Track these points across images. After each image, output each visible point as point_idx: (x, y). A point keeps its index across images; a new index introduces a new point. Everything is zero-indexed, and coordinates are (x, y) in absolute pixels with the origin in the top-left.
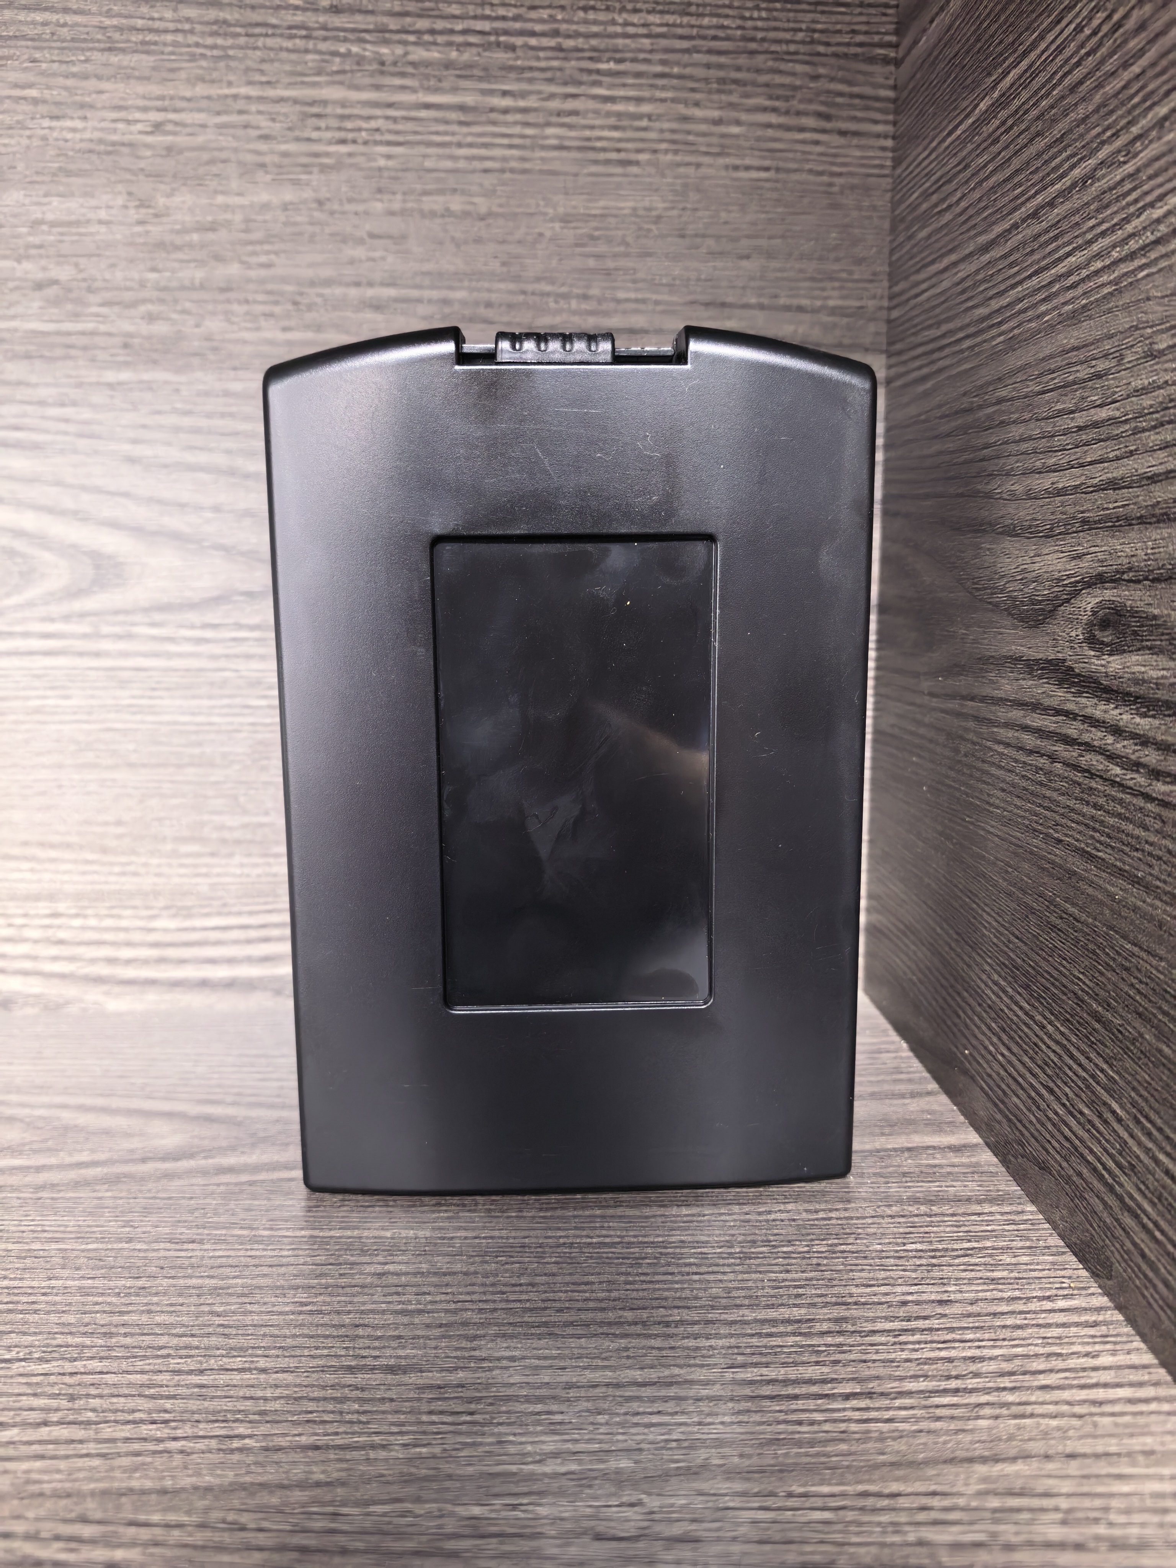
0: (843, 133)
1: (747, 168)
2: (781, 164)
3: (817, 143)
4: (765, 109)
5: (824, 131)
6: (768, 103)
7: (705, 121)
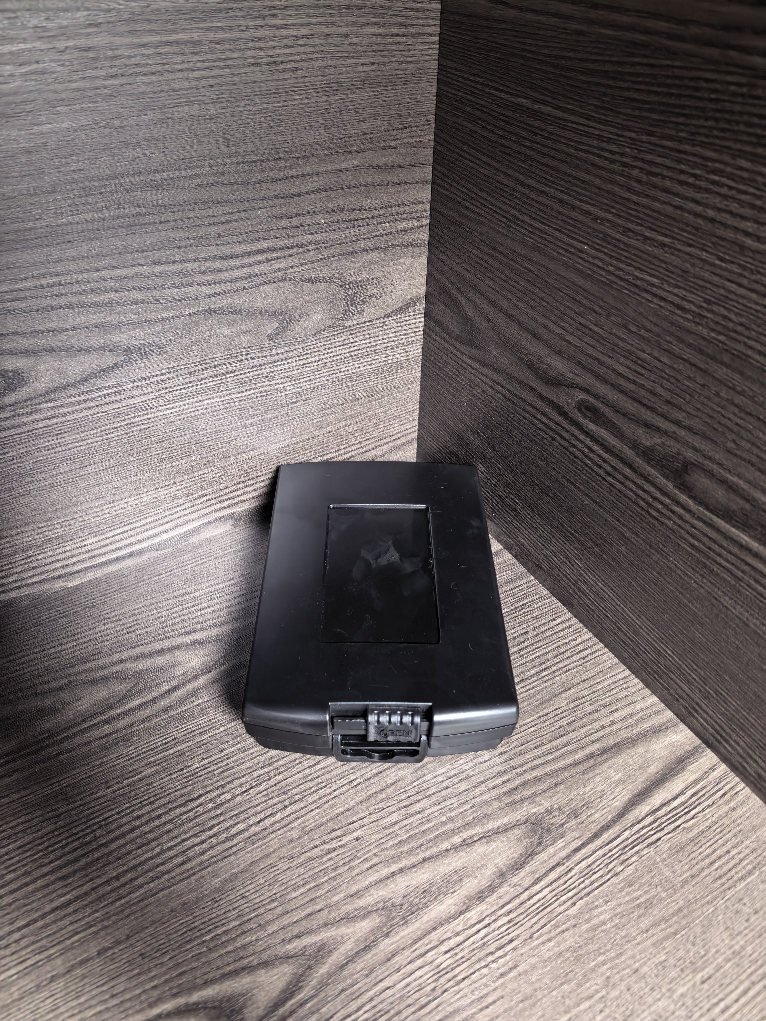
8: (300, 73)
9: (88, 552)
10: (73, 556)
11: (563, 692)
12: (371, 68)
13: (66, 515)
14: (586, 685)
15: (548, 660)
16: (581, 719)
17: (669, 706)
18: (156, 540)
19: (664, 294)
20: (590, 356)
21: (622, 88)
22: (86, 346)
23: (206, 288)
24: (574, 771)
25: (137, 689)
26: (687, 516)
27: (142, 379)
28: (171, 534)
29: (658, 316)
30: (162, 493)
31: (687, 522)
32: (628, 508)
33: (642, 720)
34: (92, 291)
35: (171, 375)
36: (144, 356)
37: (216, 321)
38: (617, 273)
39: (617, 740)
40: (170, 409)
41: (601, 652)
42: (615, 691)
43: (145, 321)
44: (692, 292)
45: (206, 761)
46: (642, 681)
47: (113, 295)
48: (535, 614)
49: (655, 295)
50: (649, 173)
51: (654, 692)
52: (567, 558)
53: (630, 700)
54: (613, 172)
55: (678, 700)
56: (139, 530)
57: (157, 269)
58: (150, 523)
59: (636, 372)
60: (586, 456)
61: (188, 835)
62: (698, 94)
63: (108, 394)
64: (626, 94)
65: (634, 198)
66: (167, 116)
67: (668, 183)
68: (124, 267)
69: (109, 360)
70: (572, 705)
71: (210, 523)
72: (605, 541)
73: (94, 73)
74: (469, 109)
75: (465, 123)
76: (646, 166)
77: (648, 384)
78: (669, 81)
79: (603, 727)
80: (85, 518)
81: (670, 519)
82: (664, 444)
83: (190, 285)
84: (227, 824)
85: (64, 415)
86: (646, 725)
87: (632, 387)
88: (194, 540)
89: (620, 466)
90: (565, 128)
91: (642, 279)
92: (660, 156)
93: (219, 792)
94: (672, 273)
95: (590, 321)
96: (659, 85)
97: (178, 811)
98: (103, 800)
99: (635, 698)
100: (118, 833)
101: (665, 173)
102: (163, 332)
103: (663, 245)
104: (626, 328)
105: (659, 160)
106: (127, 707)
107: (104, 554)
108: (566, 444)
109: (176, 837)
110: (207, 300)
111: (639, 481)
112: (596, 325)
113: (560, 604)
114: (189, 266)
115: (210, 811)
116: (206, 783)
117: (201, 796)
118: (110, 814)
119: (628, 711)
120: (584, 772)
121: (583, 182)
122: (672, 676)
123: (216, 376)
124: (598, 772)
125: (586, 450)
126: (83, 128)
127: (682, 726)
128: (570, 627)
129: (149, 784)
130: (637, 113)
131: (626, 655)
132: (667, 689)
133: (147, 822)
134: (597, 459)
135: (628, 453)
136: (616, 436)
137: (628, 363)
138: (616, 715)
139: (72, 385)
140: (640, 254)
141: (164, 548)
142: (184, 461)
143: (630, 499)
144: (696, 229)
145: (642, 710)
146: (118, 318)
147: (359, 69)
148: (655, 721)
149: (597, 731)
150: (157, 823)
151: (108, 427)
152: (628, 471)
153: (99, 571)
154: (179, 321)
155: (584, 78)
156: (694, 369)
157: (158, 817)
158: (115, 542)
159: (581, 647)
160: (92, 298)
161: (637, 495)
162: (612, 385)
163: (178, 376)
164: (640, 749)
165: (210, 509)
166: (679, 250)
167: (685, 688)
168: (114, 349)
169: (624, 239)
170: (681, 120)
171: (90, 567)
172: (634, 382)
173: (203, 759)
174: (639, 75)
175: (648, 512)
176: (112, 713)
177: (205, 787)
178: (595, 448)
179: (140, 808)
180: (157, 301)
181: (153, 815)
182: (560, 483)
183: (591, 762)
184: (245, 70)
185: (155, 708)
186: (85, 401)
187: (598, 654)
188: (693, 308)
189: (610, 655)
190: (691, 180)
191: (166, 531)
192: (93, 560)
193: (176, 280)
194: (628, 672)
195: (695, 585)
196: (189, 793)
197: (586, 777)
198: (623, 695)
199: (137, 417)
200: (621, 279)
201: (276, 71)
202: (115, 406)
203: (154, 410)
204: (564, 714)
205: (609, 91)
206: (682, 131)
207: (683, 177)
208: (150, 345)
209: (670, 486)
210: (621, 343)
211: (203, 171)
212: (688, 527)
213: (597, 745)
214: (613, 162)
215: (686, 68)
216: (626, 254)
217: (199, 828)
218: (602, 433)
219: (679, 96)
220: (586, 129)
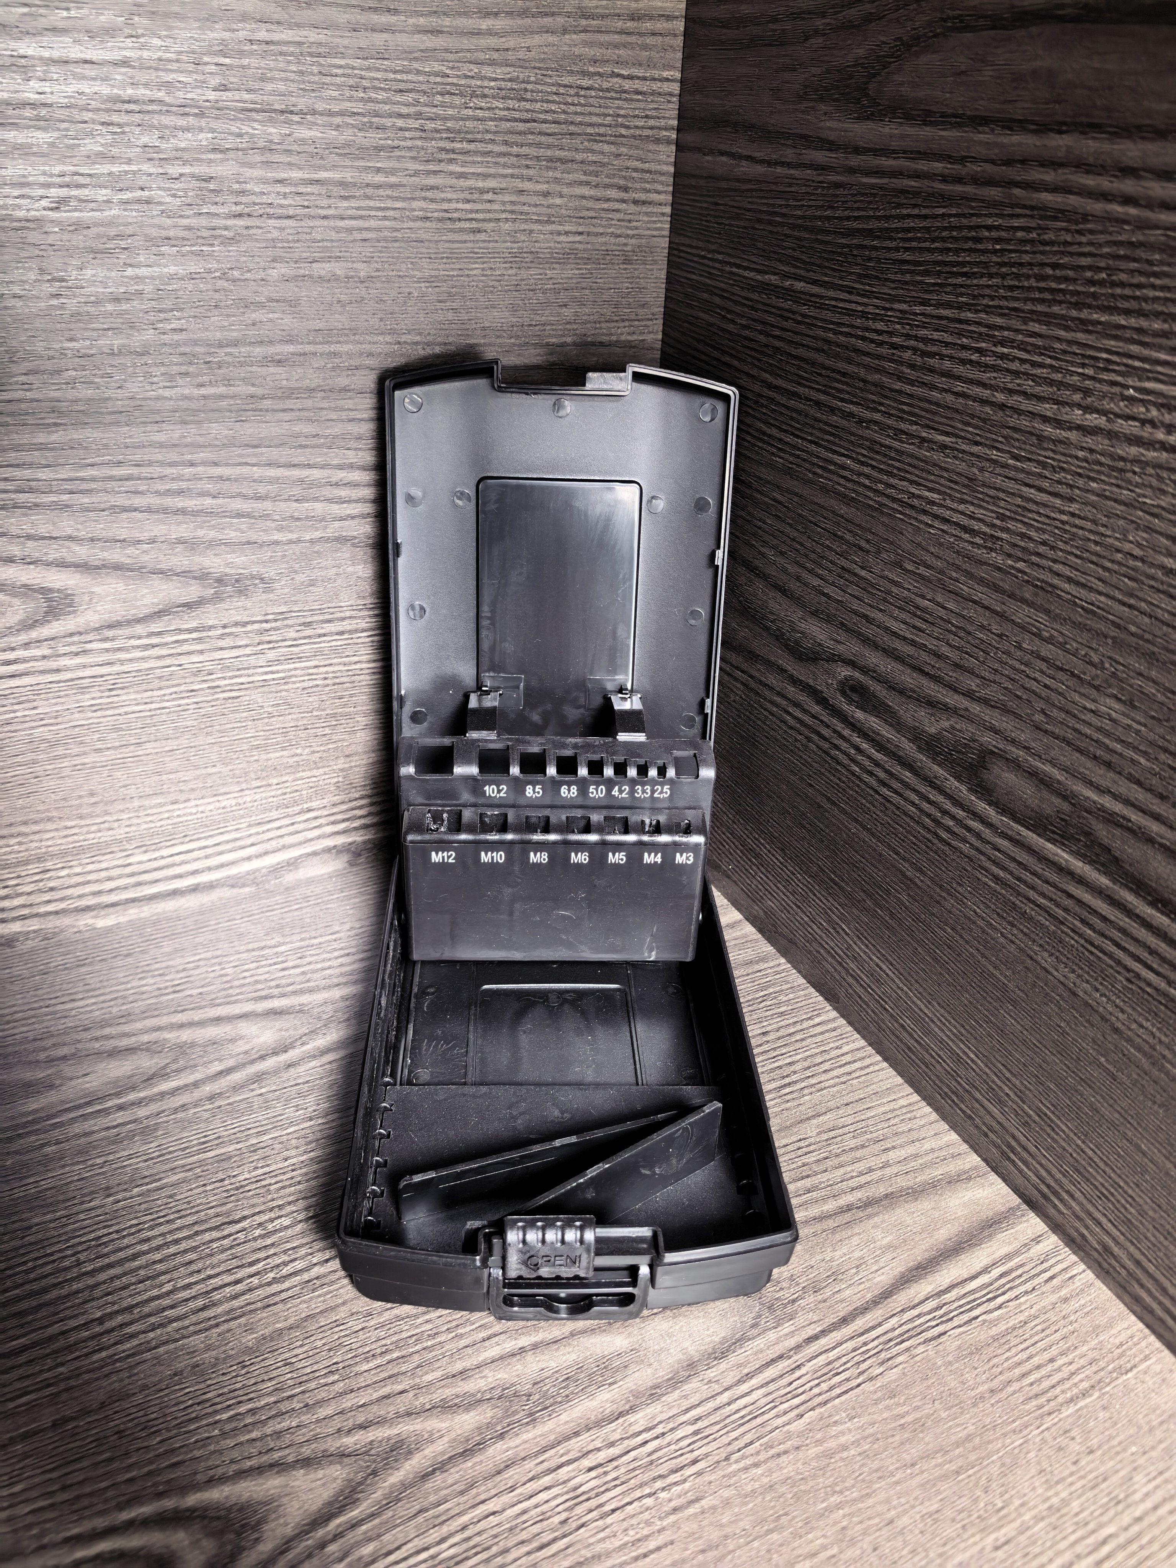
0: (635, 202)
1: (567, 233)
2: (592, 229)
3: (617, 211)
4: (581, 183)
5: (623, 201)
6: (584, 178)
7: (537, 193)
8: (482, 236)
9: (132, 875)
10: (110, 879)
11: (814, 1117)
12: (578, 238)
13: (107, 813)
14: (849, 1110)
15: (795, 1073)
16: (837, 1156)
17: (975, 1148)
18: (233, 871)
19: (947, 514)
20: (856, 613)
21: (889, 249)
22: (163, 566)
23: (336, 506)
24: (819, 1227)
25: (174, 1067)
26: (987, 833)
27: (236, 624)
28: (255, 864)
29: (941, 544)
30: (248, 799)
31: (989, 843)
32: (909, 832)
33: (932, 1164)
34: (180, 492)
35: (278, 624)
36: (242, 592)
37: (347, 555)
38: (888, 491)
39: (890, 1190)
40: (272, 672)
41: (877, 1068)
42: (893, 1122)
43: (249, 543)
44: (980, 507)
45: (260, 1171)
46: (936, 1110)
47: (208, 501)
48: (782, 1009)
49: (936, 517)
50: (924, 354)
51: (954, 1127)
52: (830, 922)
53: (915, 1135)
54: (879, 357)
55: (986, 1135)
56: (209, 851)
57: (272, 472)
58: (228, 842)
59: (914, 627)
60: (853, 760)
61: (217, 1270)
62: (979, 246)
63: (186, 640)
64: (894, 255)
65: (908, 388)
66: (302, 272)
67: (947, 364)
68: (227, 465)
69: (193, 591)
70: (825, 1136)
71: (315, 854)
72: (880, 887)
73: (214, 209)
74: (705, 296)
75: (701, 315)
76: (921, 345)
77: (931, 644)
78: (945, 234)
79: (870, 1170)
80: (135, 821)
81: (964, 841)
82: (953, 728)
83: (316, 499)
84: (277, 1260)
85: (122, 662)
86: (937, 1172)
87: (909, 650)
88: (290, 878)
89: (897, 769)
90: (822, 307)
91: (919, 497)
92: (937, 330)
93: (272, 1215)
94: (956, 483)
95: (856, 563)
96: (933, 241)
97: (207, 1236)
98: (99, 1211)
99: (923, 1134)
100: (112, 1258)
101: (944, 351)
102: (272, 560)
103: (944, 447)
104: (901, 567)
105: (936, 335)
106: (156, 1090)
107: (157, 881)
108: (826, 746)
109: (199, 1271)
110: (337, 524)
111: (923, 789)
112: (862, 568)
113: (821, 998)
114: (316, 474)
115: (255, 1239)
116: (255, 1201)
117: (245, 1218)
118: (105, 1231)
119: (911, 1150)
120: (834, 1230)
121: (844, 374)
122: (978, 1095)
123: (342, 633)
124: (857, 1230)
125: (853, 751)
126: (192, 277)
127: (993, 1177)
128: (834, 1029)
129: (171, 1196)
130: (908, 277)
131: (913, 1071)
132: (970, 1117)
133: (158, 1248)
134: (867, 763)
135: (908, 747)
136: (891, 725)
137: (903, 616)
138: (892, 1155)
139: (139, 621)
140: (915, 462)
141: (244, 885)
142: (285, 753)
143: (912, 818)
144: (984, 420)
145: (932, 1150)
146: (212, 534)
147: (562, 238)
148: (953, 1167)
149: (861, 1174)
150: (172, 1249)
151: (182, 688)
152: (907, 775)
153: (145, 908)
154: (297, 548)
155: (844, 241)
156: (987, 613)
157: (177, 1242)
158: (173, 865)
159: (848, 1058)
160: (179, 502)
161: (921, 811)
162: (884, 650)
163: (287, 626)
164: (925, 1205)
165: (316, 833)
166: (963, 452)
167: (995, 1111)
168: (202, 577)
169: (896, 444)
170: (960, 280)
171: (133, 900)
172: (913, 643)
173: (256, 1168)
174: (909, 230)
175: (935, 834)
176: (132, 1096)
177: (253, 1206)
178: (865, 746)
179: (152, 1228)
180: (266, 517)
181: (169, 1238)
182: (820, 806)
183: (847, 1217)
184: (411, 224)
185: (197, 1094)
186: (154, 646)
187: (871, 1069)
188: (985, 529)
189: (891, 1072)
190: (975, 357)
191: (249, 858)
192: (139, 888)
193: (297, 491)
194: (916, 1097)
195: (1002, 940)
196: (228, 1213)
197: (838, 1237)
198: (905, 1129)
199: (224, 678)
200: (894, 500)
201: (451, 230)
202: (195, 658)
203: (251, 671)
204: (812, 1148)
205: (874, 254)
206: (962, 295)
207: (964, 355)
208: (253, 577)
209: (963, 790)
210: (894, 590)
211: (346, 348)
212: (988, 849)
213: (859, 1194)
214: (881, 344)
215: (964, 215)
216: (897, 464)
217: (235, 1263)
218: (873, 722)
219: (957, 251)
220: (847, 305)
